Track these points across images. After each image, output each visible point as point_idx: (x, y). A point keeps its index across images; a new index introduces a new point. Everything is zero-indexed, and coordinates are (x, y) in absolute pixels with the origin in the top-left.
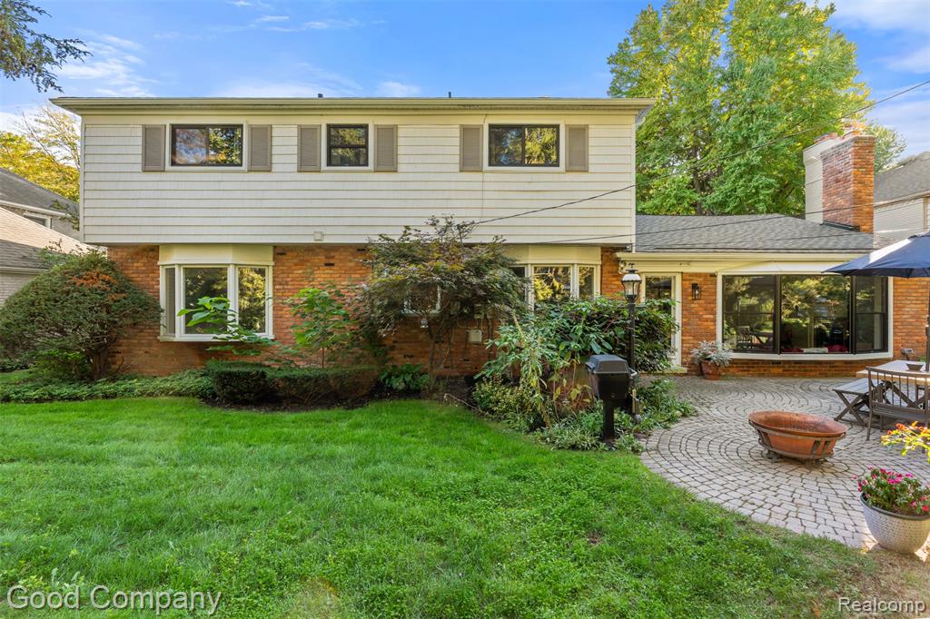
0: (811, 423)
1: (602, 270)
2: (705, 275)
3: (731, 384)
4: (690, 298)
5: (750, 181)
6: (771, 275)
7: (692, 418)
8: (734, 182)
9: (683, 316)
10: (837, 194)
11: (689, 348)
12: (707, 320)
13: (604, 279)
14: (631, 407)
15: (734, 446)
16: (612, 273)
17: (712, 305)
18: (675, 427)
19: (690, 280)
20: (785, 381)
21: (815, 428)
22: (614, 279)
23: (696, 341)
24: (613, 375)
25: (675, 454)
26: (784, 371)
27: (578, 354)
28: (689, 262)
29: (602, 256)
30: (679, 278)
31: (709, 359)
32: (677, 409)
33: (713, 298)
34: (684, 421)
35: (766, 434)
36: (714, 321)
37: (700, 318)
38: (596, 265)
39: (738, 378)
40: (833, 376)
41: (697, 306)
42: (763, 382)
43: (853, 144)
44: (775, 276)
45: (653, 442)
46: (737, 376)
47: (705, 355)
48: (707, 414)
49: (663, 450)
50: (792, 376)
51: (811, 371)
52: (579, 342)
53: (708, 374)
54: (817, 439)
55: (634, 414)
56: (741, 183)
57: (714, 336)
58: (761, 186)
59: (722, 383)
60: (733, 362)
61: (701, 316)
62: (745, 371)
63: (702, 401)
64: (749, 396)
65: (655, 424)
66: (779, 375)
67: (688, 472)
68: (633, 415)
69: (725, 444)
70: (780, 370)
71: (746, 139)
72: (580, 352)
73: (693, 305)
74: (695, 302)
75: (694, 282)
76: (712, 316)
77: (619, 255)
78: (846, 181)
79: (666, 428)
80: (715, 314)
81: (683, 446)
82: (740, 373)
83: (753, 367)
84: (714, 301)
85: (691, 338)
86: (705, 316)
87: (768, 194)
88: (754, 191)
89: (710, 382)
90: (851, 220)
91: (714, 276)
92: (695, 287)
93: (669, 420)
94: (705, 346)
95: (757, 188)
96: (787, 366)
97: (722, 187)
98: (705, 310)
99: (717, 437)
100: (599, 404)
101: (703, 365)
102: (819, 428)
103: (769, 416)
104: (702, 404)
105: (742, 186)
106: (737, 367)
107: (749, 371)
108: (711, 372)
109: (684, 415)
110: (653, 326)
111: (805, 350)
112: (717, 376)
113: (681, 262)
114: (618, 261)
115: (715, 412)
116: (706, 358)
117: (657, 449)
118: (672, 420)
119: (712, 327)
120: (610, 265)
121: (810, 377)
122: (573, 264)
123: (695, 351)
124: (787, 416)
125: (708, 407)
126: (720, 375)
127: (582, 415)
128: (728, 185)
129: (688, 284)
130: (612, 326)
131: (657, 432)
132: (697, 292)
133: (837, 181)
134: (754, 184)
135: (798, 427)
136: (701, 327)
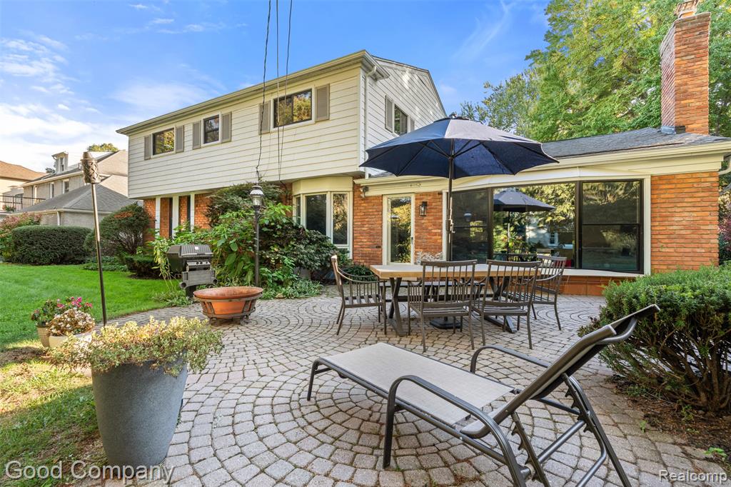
1: (353, 196)
2: (434, 193)
9: (416, 232)
12: (435, 234)
13: (355, 202)
17: (440, 221)
19: (421, 199)
22: (363, 202)
29: (354, 184)
30: (413, 197)
33: (440, 214)
36: (441, 235)
37: (430, 233)
38: (349, 192)
41: (426, 221)
43: (675, 30)
44: (488, 188)
57: (441, 248)
61: (430, 230)
73: (423, 221)
74: (425, 218)
75: (424, 200)
76: (440, 231)
78: (672, 75)
80: (441, 228)
84: (441, 217)
86: (433, 231)
90: (674, 120)
91: (439, 194)
92: (425, 204)
98: (433, 225)
119: (439, 241)
122: (327, 192)
129: (419, 203)
132: (423, 209)
136: (431, 240)
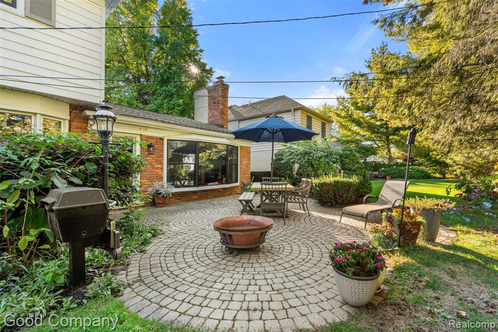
0: (247, 220)
1: (70, 125)
2: (156, 138)
3: (174, 208)
4: (146, 153)
5: (170, 101)
6: (193, 141)
7: (160, 236)
8: (162, 100)
10: (215, 109)
11: (146, 188)
12: (157, 168)
14: (109, 242)
15: (201, 252)
16: (81, 128)
17: (161, 159)
18: (150, 248)
19: (147, 141)
20: (200, 202)
21: (249, 223)
23: (150, 183)
24: (84, 207)
25: (160, 279)
26: (199, 196)
27: (32, 193)
28: (146, 127)
29: (70, 113)
30: (138, 138)
31: (160, 194)
32: (148, 232)
33: (161, 154)
34: (155, 241)
35: (230, 236)
36: (162, 169)
37: (153, 167)
38: (64, 120)
39: (176, 204)
40: (219, 196)
41: (150, 158)
42: (190, 204)
43: (221, 86)
44: (196, 142)
45: (134, 272)
46: (175, 203)
47: (157, 191)
48: (170, 231)
49: (147, 277)
50: (202, 199)
51: (210, 195)
52: (35, 178)
53: (159, 204)
54: (262, 231)
55: (113, 249)
56: (166, 101)
57: (161, 178)
58: (176, 104)
59: (169, 208)
60: (174, 194)
61: (154, 165)
62: (179, 199)
63: (161, 222)
64: (188, 213)
65: (132, 251)
66: (196, 200)
67: (180, 296)
68: (111, 250)
69: (195, 252)
70: (197, 197)
71: (168, 78)
72: (35, 190)
73: (148, 159)
74: (150, 156)
75: (149, 142)
76: (160, 166)
77: (88, 113)
78: (218, 103)
79: (142, 251)
80: (162, 164)
81: (164, 265)
82: (177, 201)
83: (184, 196)
84: (162, 156)
85: (147, 181)
86: (156, 166)
87: (179, 110)
88: (172, 106)
89: (160, 209)
90: (220, 122)
91: (162, 139)
92: (150, 146)
93: (142, 244)
94: (157, 185)
95: (174, 105)
96: (200, 194)
97: (155, 102)
98: (156, 162)
99: (186, 248)
100: (63, 247)
101: (156, 198)
102: (251, 223)
103: (223, 221)
104: (163, 224)
105: (166, 103)
106: (175, 197)
107: (181, 199)
108: (161, 202)
109: (154, 236)
110: (125, 164)
111: (209, 184)
112: (164, 204)
113: (141, 127)
114: (87, 119)
115: (174, 228)
116: (158, 193)
117: (140, 280)
118: (146, 242)
119: (160, 173)
120: (79, 122)
121: (210, 198)
122: (35, 114)
123: (150, 189)
124: (232, 219)
125: (168, 225)
126: (166, 203)
127: (37, 266)
128: (159, 101)
129: (145, 143)
130: (82, 163)
131: (135, 259)
132: (151, 149)
133: (215, 103)
134: (172, 102)
135: (240, 225)
136: (154, 173)
